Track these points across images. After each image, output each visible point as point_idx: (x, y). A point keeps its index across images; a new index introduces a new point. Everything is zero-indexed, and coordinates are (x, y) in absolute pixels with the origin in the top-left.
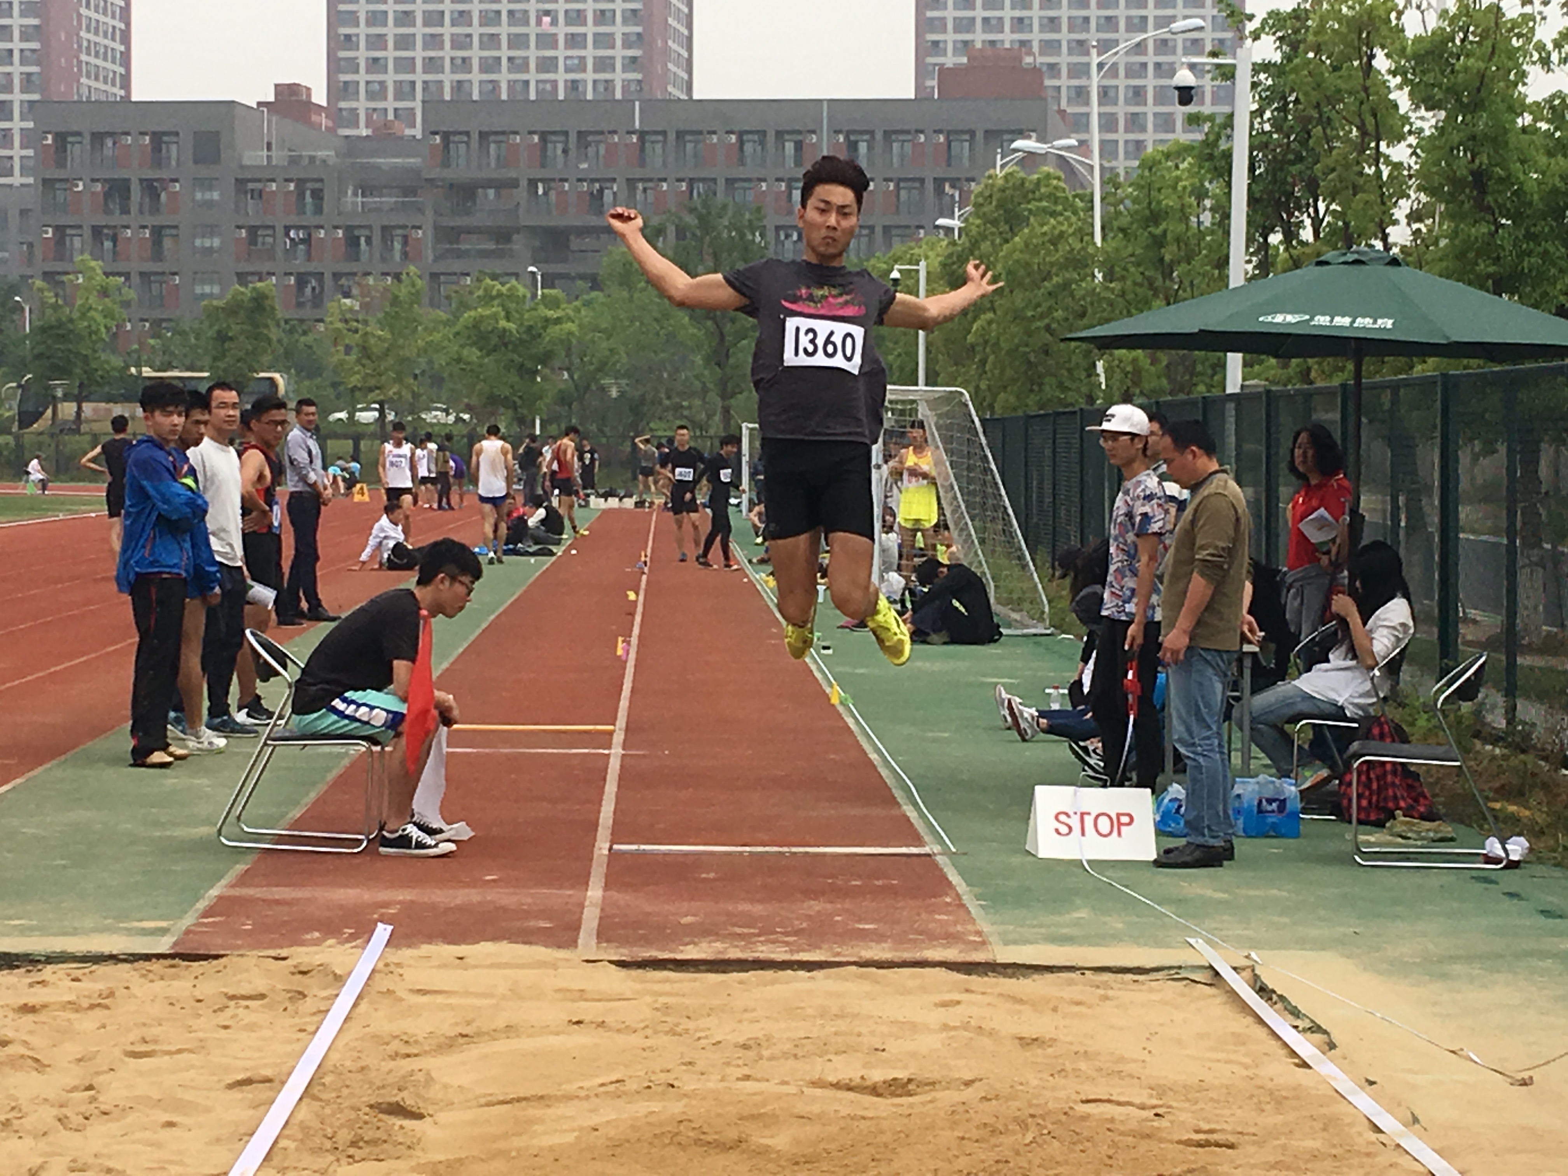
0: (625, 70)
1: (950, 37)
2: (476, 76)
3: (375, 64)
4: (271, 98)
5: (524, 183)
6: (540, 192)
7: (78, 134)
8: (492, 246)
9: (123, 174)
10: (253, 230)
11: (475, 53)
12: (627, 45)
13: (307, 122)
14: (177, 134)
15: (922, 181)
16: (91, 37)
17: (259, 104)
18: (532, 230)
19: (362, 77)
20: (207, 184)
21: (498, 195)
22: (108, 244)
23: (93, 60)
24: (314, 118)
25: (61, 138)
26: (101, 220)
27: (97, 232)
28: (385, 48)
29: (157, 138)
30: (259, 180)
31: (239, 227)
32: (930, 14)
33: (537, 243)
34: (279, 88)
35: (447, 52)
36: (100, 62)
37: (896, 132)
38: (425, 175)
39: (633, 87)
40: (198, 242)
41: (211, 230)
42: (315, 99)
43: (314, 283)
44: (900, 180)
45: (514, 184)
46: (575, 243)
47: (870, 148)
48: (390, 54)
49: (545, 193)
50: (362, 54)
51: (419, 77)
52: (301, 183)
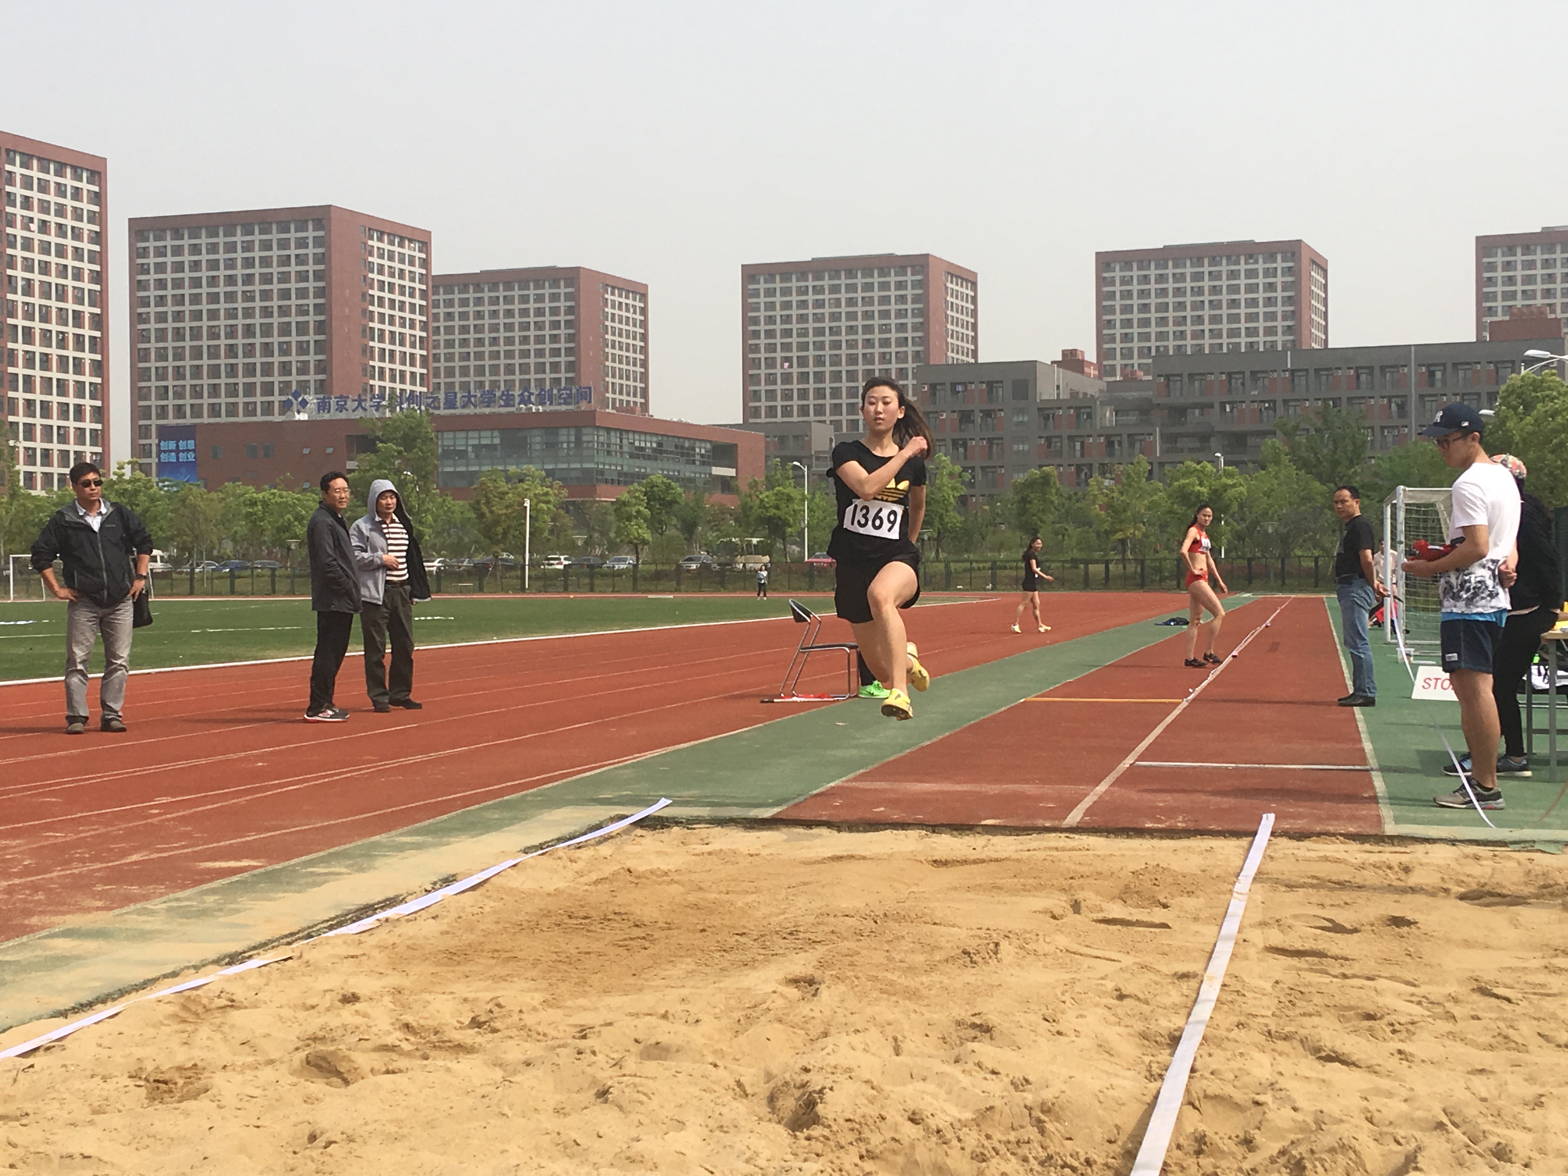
0: (1284, 334)
1: (1499, 304)
2: (1189, 342)
3: (1126, 338)
4: (1060, 358)
5: (1217, 406)
6: (1228, 410)
7: (943, 384)
8: (1198, 445)
9: (969, 407)
10: (1049, 439)
11: (1189, 328)
12: (1284, 318)
13: (1082, 372)
14: (1001, 382)
15: (1479, 394)
16: (954, 328)
17: (1053, 362)
18: (1222, 434)
19: (1118, 345)
20: (1021, 411)
21: (1202, 414)
22: (961, 450)
23: (955, 342)
24: (1086, 370)
25: (933, 387)
26: (957, 435)
27: (955, 443)
28: (1132, 327)
29: (990, 384)
30: (1052, 409)
31: (1041, 437)
32: (1485, 290)
33: (1226, 442)
34: (1065, 353)
35: (1171, 328)
36: (959, 343)
37: (1462, 364)
38: (1155, 402)
39: (1289, 345)
40: (1015, 447)
41: (1023, 440)
42: (1087, 358)
43: (1086, 470)
44: (1464, 394)
45: (1211, 406)
46: (1251, 441)
47: (1443, 375)
48: (1135, 330)
49: (1232, 410)
50: (1118, 331)
51: (1153, 344)
52: (1078, 408)
